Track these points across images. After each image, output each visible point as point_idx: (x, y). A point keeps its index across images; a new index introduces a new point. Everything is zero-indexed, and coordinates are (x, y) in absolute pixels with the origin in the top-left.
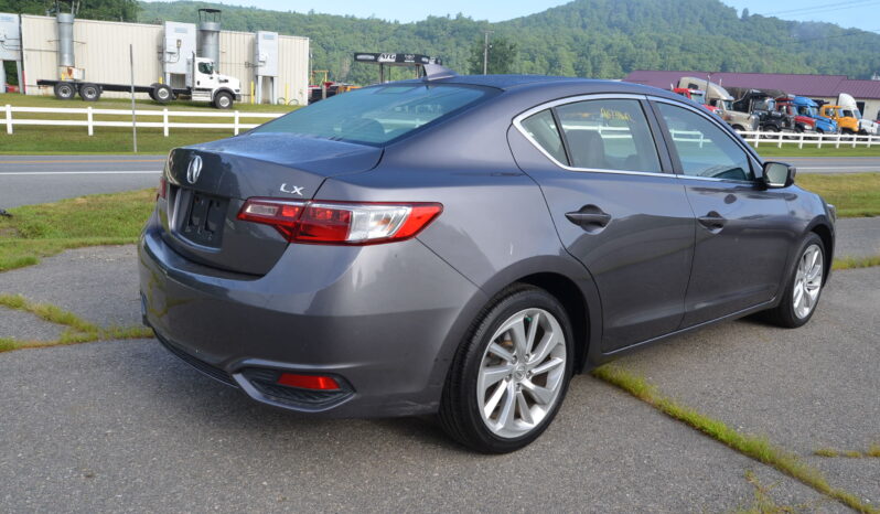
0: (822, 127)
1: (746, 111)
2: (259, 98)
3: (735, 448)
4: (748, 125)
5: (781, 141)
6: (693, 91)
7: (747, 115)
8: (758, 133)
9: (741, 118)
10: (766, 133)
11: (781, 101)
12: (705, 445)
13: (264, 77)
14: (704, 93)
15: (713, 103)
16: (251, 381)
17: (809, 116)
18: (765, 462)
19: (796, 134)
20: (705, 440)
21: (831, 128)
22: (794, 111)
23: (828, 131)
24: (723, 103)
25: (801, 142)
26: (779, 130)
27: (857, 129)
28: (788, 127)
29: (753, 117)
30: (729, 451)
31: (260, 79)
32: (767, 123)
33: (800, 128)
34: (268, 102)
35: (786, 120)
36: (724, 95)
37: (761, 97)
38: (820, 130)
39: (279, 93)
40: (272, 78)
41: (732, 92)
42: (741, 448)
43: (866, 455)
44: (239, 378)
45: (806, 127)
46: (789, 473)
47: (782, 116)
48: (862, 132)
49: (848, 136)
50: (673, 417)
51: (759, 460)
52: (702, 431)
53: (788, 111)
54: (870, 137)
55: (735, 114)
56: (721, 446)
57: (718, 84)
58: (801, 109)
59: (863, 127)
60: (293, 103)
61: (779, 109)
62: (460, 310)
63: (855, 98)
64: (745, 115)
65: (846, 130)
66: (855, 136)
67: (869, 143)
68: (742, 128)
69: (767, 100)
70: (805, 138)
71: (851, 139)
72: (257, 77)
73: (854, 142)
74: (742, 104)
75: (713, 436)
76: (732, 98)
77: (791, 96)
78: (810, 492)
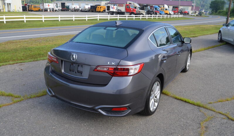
0: (161, 13)
1: (143, 10)
2: (6, 10)
3: (194, 105)
4: (144, 14)
5: (152, 17)
6: (130, 5)
7: (144, 11)
8: (147, 15)
9: (142, 12)
10: (149, 16)
11: (151, 7)
12: (188, 105)
13: (7, 4)
14: (133, 5)
15: (135, 8)
16: (103, 111)
17: (158, 10)
18: (201, 107)
19: (155, 15)
20: (187, 104)
21: (163, 13)
22: (154, 9)
23: (162, 14)
24: (138, 8)
25: (157, 17)
26: (152, 15)
27: (169, 13)
28: (153, 13)
29: (145, 11)
30: (193, 106)
31: (6, 4)
32: (149, 13)
33: (156, 14)
34: (10, 11)
35: (153, 12)
36: (138, 6)
37: (147, 6)
38: (161, 14)
39: (13, 8)
40: (10, 4)
41: (140, 5)
42: (195, 104)
43: (218, 102)
44: (100, 110)
45: (158, 13)
46: (207, 109)
47: (152, 11)
48: (170, 14)
49: (167, 15)
50: (178, 99)
51: (200, 107)
52: (185, 102)
53: (153, 9)
54: (172, 15)
55: (141, 11)
56: (191, 105)
57: (136, 3)
58: (156, 9)
59: (170, 13)
60: (18, 11)
61: (151, 9)
62: (148, 87)
63: (167, 5)
64: (143, 11)
65: (166, 14)
66: (169, 15)
67: (172, 17)
68: (143, 14)
69: (148, 7)
70: (162, 16)
71: (168, 16)
72: (5, 3)
73: (169, 17)
74: (143, 8)
75: (189, 103)
76: (140, 7)
77: (153, 5)
78: (213, 112)
